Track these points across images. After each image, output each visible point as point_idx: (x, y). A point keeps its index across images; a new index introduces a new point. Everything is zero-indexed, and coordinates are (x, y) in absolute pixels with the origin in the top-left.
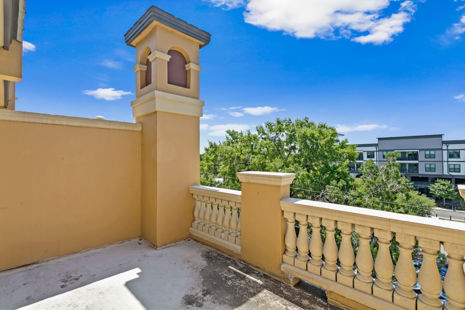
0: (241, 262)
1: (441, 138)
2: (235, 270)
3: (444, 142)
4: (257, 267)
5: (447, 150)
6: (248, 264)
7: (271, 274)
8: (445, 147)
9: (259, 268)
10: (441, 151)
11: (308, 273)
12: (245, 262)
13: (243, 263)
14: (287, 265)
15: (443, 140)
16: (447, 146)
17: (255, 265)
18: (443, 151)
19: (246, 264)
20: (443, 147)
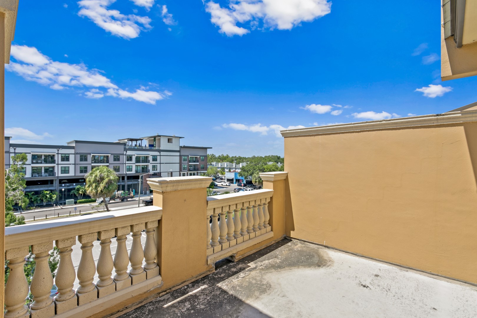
0: (161, 295)
1: (8, 140)
2: (170, 304)
3: (11, 145)
4: (182, 283)
5: (15, 153)
6: (170, 289)
7: (198, 277)
8: (12, 150)
9: (185, 282)
10: (8, 154)
11: (224, 251)
12: (165, 291)
13: (164, 293)
14: (211, 256)
15: (10, 143)
16: (15, 149)
17: (180, 282)
18: (11, 154)
19: (168, 291)
20: (10, 150)
